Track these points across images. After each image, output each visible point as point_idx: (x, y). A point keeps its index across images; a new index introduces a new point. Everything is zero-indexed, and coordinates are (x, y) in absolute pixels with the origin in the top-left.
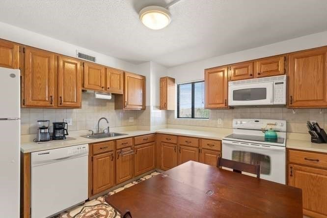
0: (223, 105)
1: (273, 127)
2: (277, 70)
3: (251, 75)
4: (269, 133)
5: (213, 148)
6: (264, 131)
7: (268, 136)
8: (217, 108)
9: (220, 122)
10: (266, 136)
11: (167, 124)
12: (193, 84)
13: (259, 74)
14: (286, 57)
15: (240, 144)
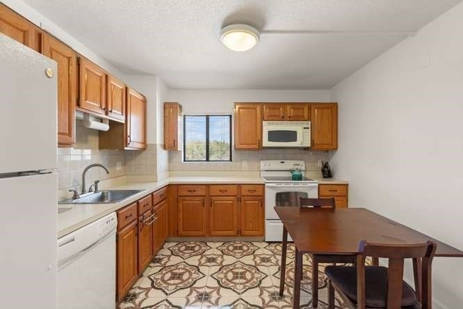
0: (256, 146)
1: (299, 167)
2: (303, 116)
3: (283, 117)
4: (296, 173)
5: (255, 194)
6: (292, 171)
7: (295, 176)
8: (249, 149)
9: (245, 164)
10: (293, 175)
11: (170, 170)
12: (208, 117)
13: (290, 117)
14: (310, 106)
15: (283, 185)
